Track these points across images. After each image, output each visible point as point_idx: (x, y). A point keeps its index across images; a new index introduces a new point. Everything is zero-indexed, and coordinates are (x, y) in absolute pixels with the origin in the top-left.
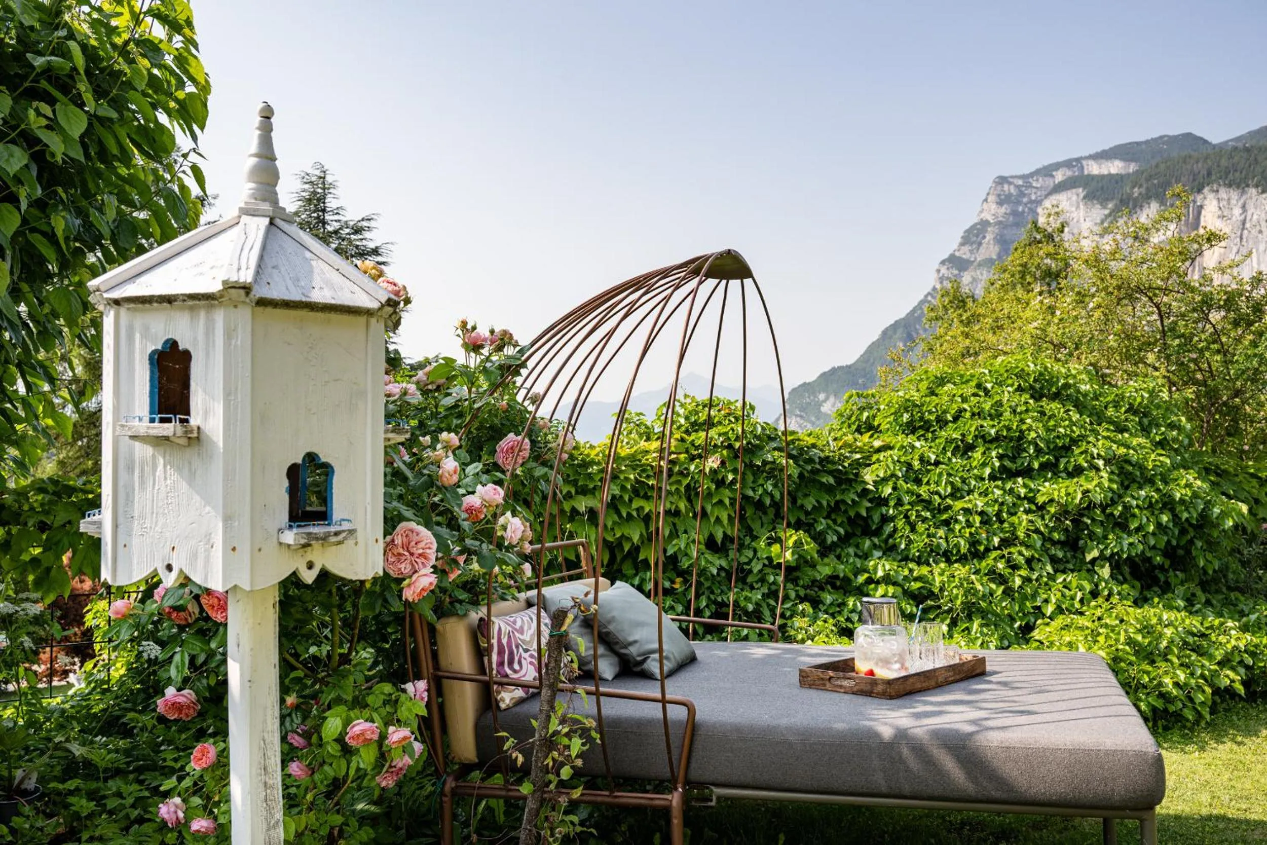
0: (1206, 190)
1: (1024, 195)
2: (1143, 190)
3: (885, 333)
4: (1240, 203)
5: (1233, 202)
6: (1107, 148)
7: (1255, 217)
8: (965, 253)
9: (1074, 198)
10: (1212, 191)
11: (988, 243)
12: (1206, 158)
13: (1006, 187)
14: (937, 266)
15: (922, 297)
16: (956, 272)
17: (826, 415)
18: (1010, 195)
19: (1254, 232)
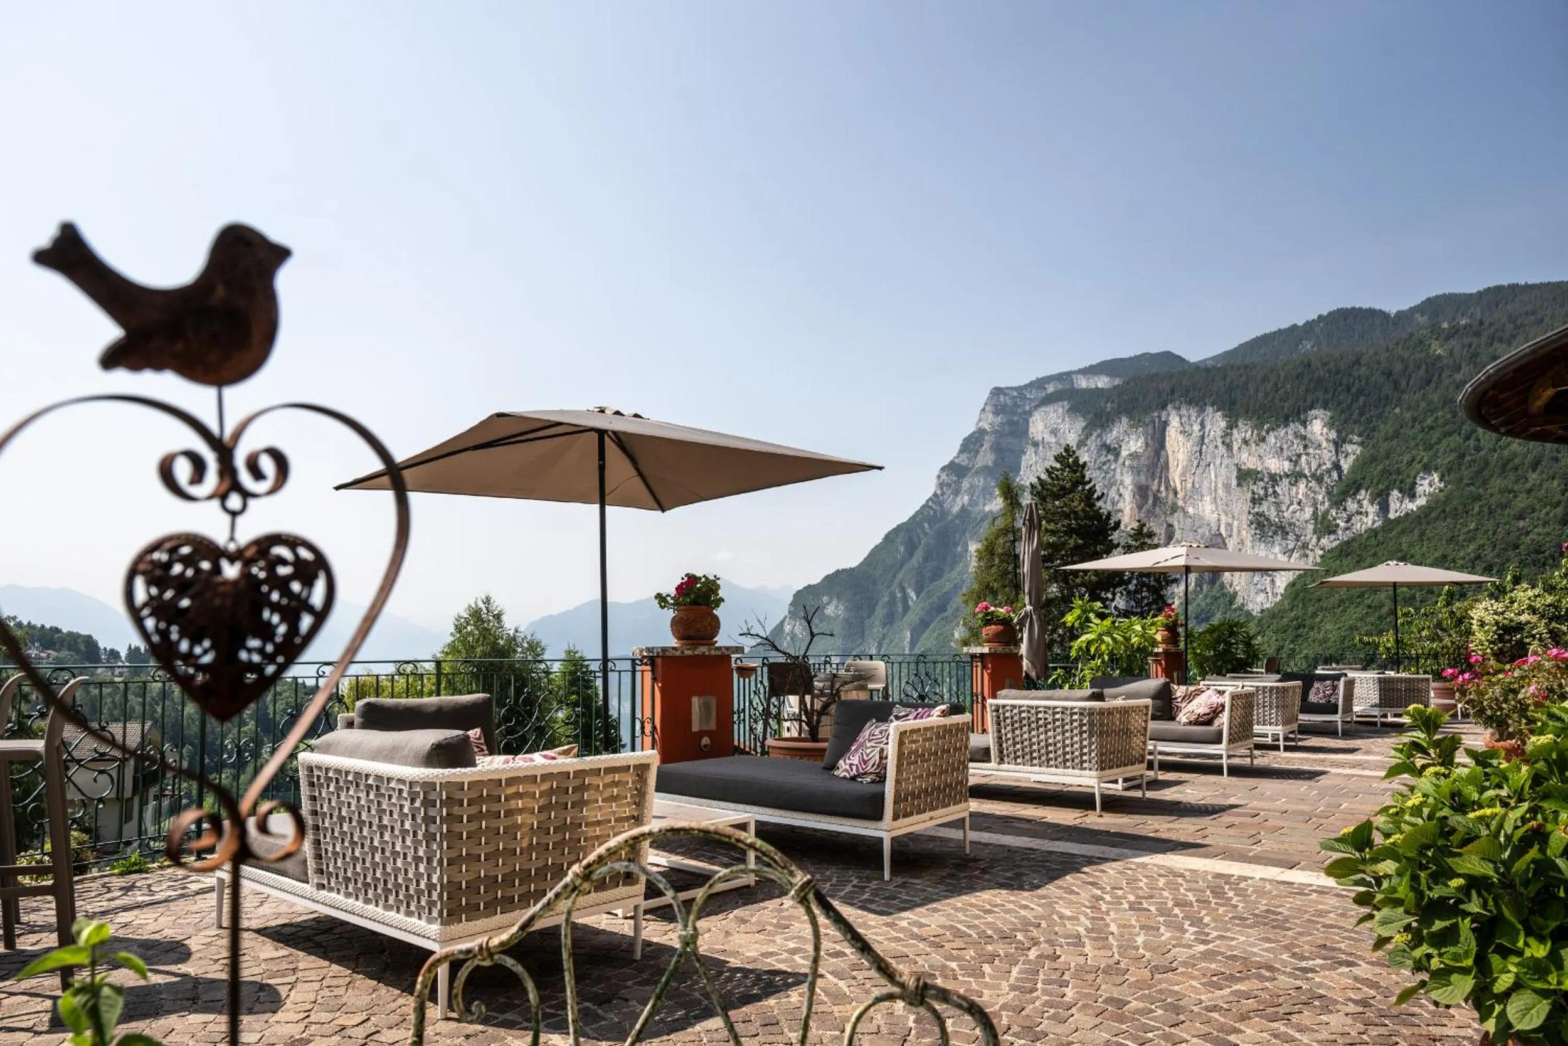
0: (1169, 407)
1: (1019, 406)
2: (1115, 406)
3: (887, 537)
4: (1199, 420)
5: (1193, 418)
6: (1094, 363)
7: (1212, 433)
8: (964, 460)
9: (1060, 410)
10: (1175, 408)
11: (985, 452)
12: (1171, 377)
13: (1002, 398)
14: (937, 473)
15: (924, 502)
16: (955, 478)
17: (829, 617)
18: (1006, 405)
19: (1211, 447)
